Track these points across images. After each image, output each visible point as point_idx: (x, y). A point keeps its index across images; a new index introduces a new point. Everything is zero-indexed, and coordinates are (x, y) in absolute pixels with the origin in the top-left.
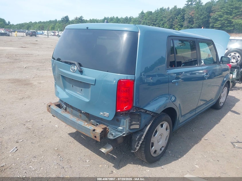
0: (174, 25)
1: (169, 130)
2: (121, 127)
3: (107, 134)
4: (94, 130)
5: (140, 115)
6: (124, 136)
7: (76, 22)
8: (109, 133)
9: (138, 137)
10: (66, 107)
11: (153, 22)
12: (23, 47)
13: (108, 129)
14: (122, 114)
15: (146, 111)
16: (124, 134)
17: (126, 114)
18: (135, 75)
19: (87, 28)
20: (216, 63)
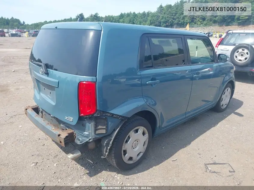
0: (195, 19)
1: (147, 135)
2: (86, 132)
3: (75, 139)
4: (59, 135)
5: (106, 119)
6: (91, 141)
7: (91, 19)
8: (76, 138)
9: (106, 142)
10: (42, 111)
11: (173, 17)
12: (27, 48)
13: (75, 134)
14: (86, 118)
15: (113, 114)
16: (90, 140)
17: (90, 118)
18: (96, 76)
19: (56, 27)
20: (214, 62)
